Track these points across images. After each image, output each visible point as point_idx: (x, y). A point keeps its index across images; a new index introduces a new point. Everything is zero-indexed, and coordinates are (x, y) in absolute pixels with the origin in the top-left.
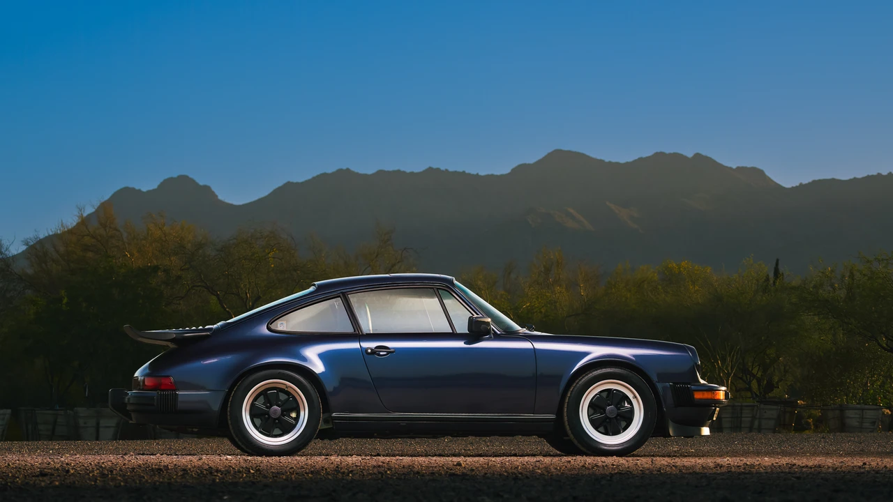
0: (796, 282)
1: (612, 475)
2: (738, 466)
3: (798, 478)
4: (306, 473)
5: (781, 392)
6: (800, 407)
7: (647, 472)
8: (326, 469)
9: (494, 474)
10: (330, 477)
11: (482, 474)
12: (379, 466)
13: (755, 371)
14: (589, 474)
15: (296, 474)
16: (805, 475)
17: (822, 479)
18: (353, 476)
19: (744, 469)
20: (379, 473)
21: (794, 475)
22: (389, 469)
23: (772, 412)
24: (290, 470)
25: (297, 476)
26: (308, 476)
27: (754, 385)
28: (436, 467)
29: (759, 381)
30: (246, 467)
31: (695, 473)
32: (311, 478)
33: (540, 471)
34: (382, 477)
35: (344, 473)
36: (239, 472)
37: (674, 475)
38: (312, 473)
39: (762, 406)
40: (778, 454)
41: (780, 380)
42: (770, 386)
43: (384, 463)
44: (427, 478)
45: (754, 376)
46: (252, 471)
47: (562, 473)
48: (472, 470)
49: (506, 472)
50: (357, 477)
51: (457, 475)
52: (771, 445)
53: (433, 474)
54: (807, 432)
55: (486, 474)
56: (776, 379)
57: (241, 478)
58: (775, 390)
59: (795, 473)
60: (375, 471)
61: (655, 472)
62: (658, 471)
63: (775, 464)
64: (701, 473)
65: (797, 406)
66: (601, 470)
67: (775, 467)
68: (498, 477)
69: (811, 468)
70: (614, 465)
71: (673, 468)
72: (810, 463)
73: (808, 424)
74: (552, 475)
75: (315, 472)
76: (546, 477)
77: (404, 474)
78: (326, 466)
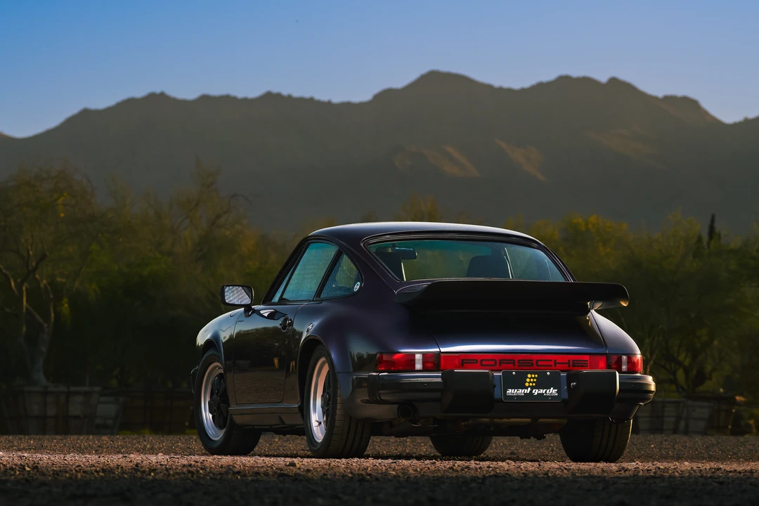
0: (735, 243)
1: (484, 478)
2: (648, 470)
3: (721, 483)
4: (96, 471)
5: (713, 385)
6: (739, 404)
7: (531, 475)
8: (122, 468)
9: (335, 475)
10: (126, 476)
11: (321, 474)
12: (190, 465)
13: (681, 358)
14: (456, 477)
15: (84, 472)
16: (730, 481)
17: (750, 484)
18: (155, 475)
19: (655, 473)
20: (189, 472)
21: (717, 480)
22: (202, 469)
23: (702, 411)
24: (77, 469)
25: (84, 474)
26: (99, 474)
27: (680, 375)
28: (262, 467)
29: (687, 371)
30: (21, 465)
31: (593, 477)
32: (102, 477)
33: (394, 473)
34: (192, 476)
35: (144, 472)
36: (12, 469)
37: (565, 478)
38: (104, 471)
39: (690, 402)
40: (703, 458)
41: (714, 370)
42: (701, 378)
43: (197, 462)
44: (250, 478)
45: (680, 364)
46: (27, 469)
47: (423, 475)
48: (308, 471)
49: (351, 473)
50: (160, 476)
51: (287, 475)
52: (697, 449)
53: (257, 473)
54: (747, 436)
55: (325, 474)
56: (708, 368)
57: (12, 475)
58: (708, 383)
59: (719, 477)
60: (185, 470)
61: (542, 476)
62: (545, 474)
63: (695, 468)
64: (599, 477)
65: (735, 403)
66: (472, 472)
67: (694, 471)
68: (341, 478)
69: (740, 472)
70: (490, 467)
71: (565, 471)
72: (740, 468)
73: (749, 426)
74: (408, 477)
75: (107, 470)
76: (401, 479)
77: (220, 474)
78: (123, 465)
